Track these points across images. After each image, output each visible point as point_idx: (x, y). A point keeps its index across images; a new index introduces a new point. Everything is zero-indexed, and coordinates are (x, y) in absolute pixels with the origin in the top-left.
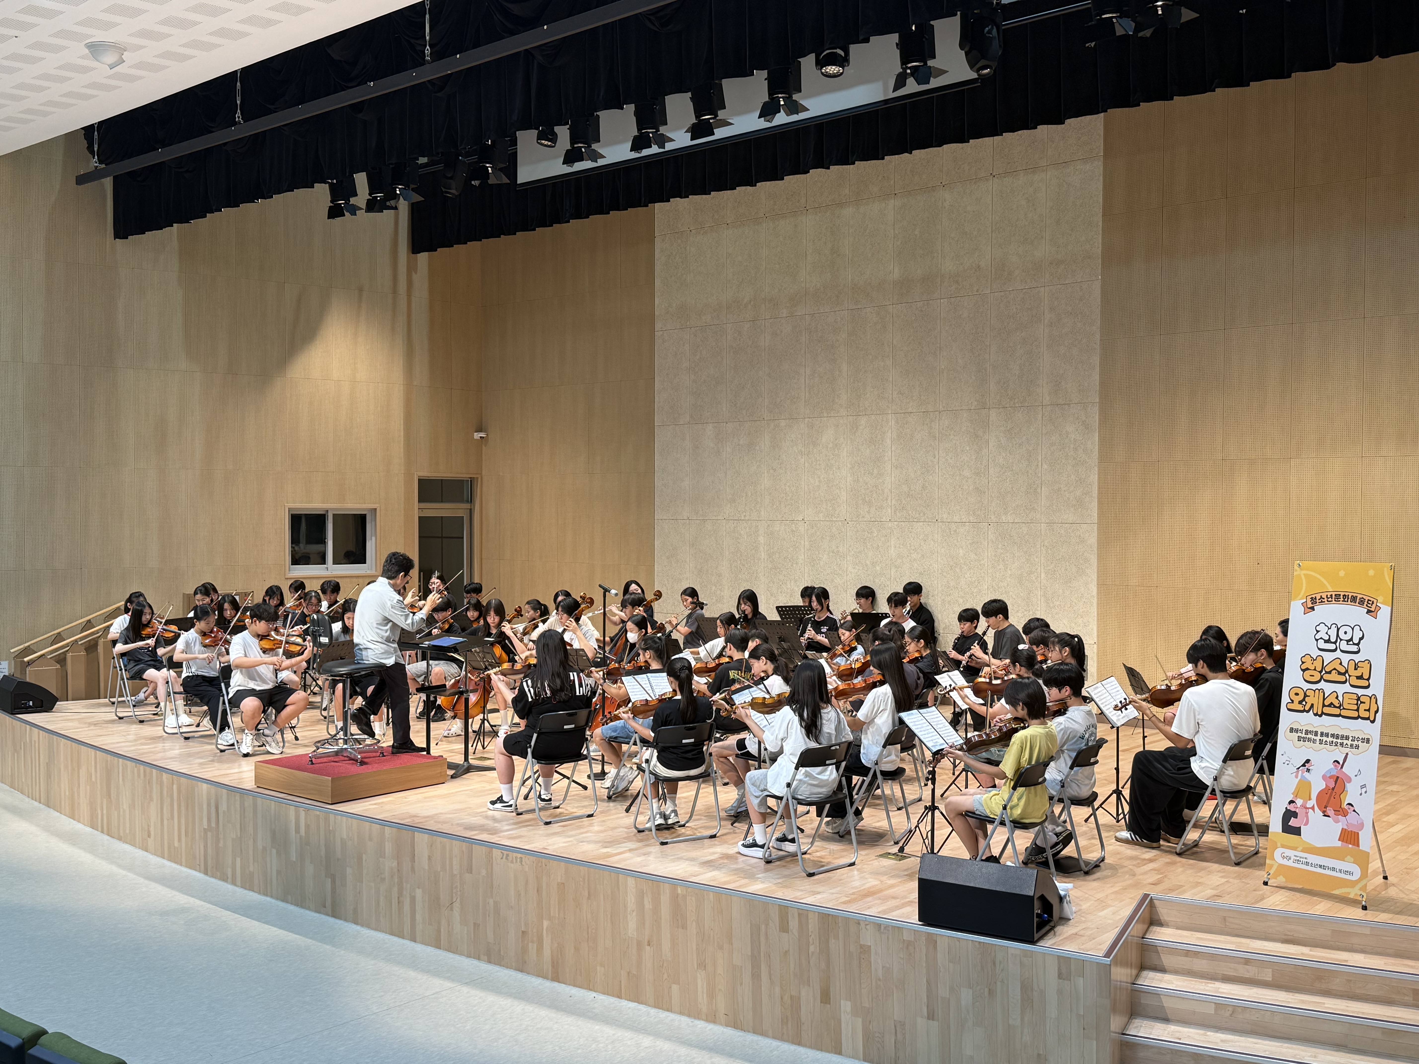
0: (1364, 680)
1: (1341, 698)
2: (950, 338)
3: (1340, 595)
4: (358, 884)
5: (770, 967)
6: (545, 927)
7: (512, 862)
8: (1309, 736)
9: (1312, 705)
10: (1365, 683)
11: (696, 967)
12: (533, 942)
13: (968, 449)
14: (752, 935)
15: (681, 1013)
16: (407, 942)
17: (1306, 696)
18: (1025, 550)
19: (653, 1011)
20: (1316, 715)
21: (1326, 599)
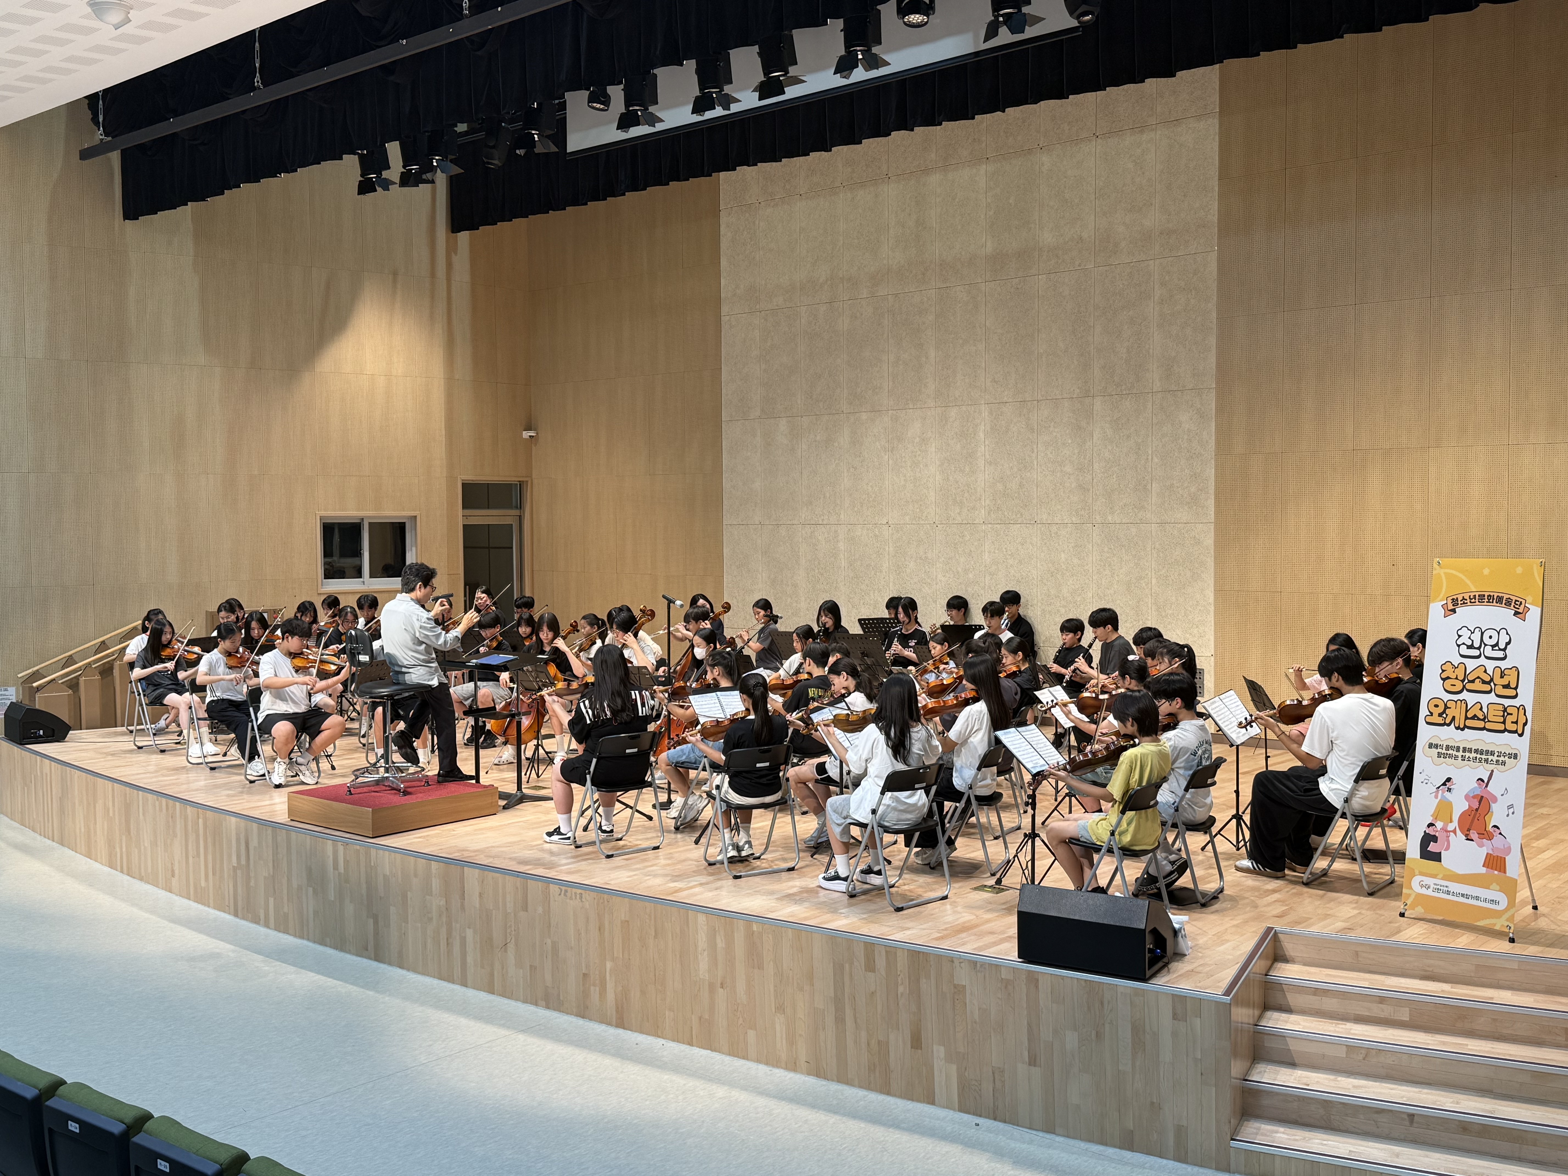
0: (1511, 689)
1: (1485, 710)
2: (1049, 319)
3: (1484, 595)
4: (403, 924)
5: (855, 1009)
6: (608, 970)
7: (571, 898)
8: (1450, 752)
9: (1454, 718)
10: (1512, 693)
11: (774, 1010)
12: (594, 985)
13: (1070, 441)
14: (835, 975)
15: (758, 1061)
16: (457, 987)
17: (1446, 707)
18: (1134, 553)
19: (727, 1059)
20: (1457, 728)
21: (1468, 601)
